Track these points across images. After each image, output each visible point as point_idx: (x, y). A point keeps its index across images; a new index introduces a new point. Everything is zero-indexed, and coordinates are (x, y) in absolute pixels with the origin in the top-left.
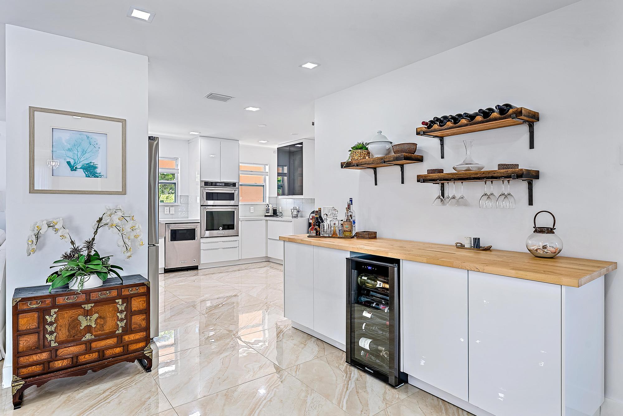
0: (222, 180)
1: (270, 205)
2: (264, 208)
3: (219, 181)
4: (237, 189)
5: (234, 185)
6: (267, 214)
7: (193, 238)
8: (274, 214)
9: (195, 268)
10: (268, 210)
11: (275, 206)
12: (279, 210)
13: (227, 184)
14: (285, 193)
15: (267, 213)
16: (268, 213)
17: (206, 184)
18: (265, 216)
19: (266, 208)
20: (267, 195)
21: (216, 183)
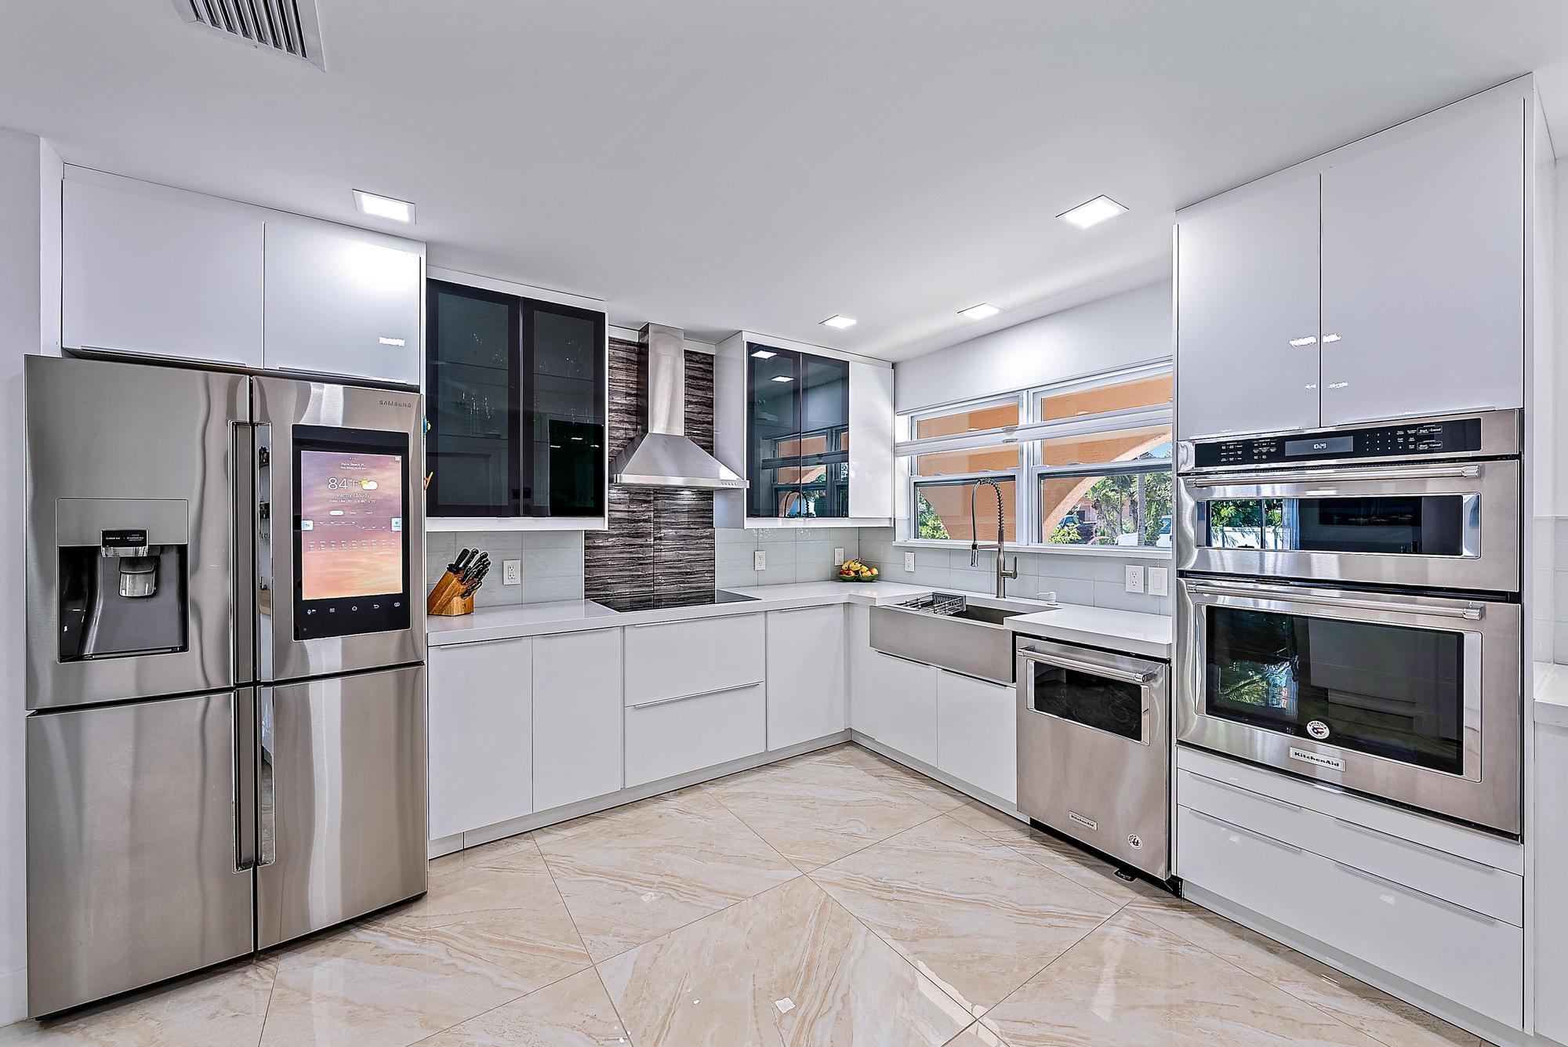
4: (1483, 466)
17: (1211, 454)
21: (1280, 442)
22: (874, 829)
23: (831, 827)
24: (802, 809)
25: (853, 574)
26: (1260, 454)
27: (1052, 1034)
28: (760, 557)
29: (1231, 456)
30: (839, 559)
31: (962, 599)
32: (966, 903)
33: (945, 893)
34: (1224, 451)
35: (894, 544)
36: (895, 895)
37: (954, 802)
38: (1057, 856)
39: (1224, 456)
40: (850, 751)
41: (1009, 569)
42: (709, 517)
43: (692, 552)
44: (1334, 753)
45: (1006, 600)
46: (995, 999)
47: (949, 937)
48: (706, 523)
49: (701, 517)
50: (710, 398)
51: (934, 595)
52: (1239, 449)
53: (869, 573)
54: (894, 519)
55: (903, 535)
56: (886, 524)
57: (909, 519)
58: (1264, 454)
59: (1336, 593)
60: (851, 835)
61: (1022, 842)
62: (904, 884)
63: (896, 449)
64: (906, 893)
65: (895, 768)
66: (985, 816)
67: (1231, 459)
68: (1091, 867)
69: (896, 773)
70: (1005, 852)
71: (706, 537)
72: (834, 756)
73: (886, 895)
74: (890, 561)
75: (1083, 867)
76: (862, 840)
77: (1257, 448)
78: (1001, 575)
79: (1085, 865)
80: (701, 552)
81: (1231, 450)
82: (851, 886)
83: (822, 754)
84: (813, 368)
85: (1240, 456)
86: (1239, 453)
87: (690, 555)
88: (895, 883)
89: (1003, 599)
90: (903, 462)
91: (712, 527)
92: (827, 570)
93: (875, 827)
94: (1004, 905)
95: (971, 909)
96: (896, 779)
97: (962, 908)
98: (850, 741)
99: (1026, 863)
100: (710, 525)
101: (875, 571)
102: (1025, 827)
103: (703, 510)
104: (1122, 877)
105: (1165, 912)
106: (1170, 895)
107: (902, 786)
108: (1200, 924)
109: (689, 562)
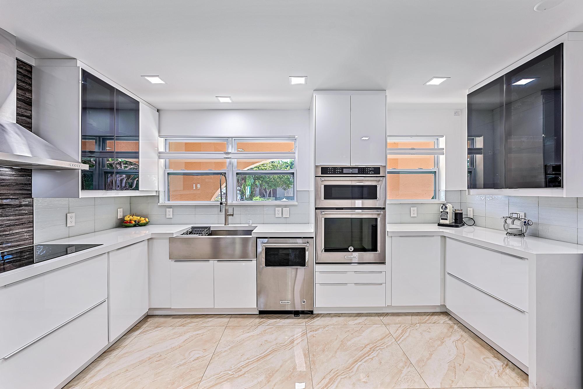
0: (353, 164)
1: (449, 206)
2: (436, 210)
3: (348, 165)
4: (381, 179)
5: (376, 170)
6: (442, 222)
7: (302, 263)
8: (456, 220)
9: (309, 313)
10: (444, 214)
11: (457, 207)
12: (468, 213)
13: (362, 171)
14: (478, 183)
15: (442, 219)
16: (446, 219)
17: (325, 170)
18: (439, 225)
19: (441, 210)
20: (443, 187)
21: (342, 168)
22: (205, 350)
23: (183, 361)
24: (157, 363)
25: (134, 223)
26: (338, 172)
27: (331, 376)
28: (71, 218)
29: (331, 172)
30: (120, 216)
31: (210, 227)
32: (269, 354)
33: (259, 356)
34: (329, 170)
35: (159, 204)
36: (244, 370)
37: (226, 320)
38: (276, 320)
39: (329, 172)
40: (151, 321)
41: (230, 212)
42: (28, 190)
43: (11, 218)
44: (356, 254)
45: (229, 226)
46: (310, 379)
47: (277, 371)
48: (27, 194)
49: (21, 190)
50: (29, 98)
51: (193, 228)
52: (332, 170)
53: (145, 221)
54: (159, 191)
55: (163, 200)
56: (154, 194)
57: (165, 191)
58: (339, 172)
59: (360, 211)
60: (198, 358)
61: (261, 322)
62: (242, 364)
63: (160, 155)
64: (246, 366)
65: (185, 318)
66: (241, 319)
67: (330, 173)
68: (287, 318)
69: (189, 320)
70: (260, 329)
71: (26, 205)
72: (145, 327)
73: (240, 373)
74: (155, 213)
75: (286, 320)
76: (205, 358)
77: (337, 170)
78: (227, 215)
79: (285, 318)
80: (21, 217)
81: (331, 170)
82: (222, 380)
83: (137, 329)
84: (121, 99)
85: (333, 172)
86: (333, 171)
87: (9, 220)
88: (239, 366)
89: (228, 226)
90: (162, 161)
91: (31, 197)
92: (113, 221)
93: (205, 349)
94: (280, 347)
95: (273, 355)
96: (191, 323)
97: (270, 357)
98: (148, 317)
99: (271, 328)
100: (30, 196)
101: (147, 220)
102: (258, 316)
103: (22, 184)
104: (297, 316)
105: (314, 320)
106: (310, 315)
107: (197, 324)
108: (323, 319)
109: (9, 226)
